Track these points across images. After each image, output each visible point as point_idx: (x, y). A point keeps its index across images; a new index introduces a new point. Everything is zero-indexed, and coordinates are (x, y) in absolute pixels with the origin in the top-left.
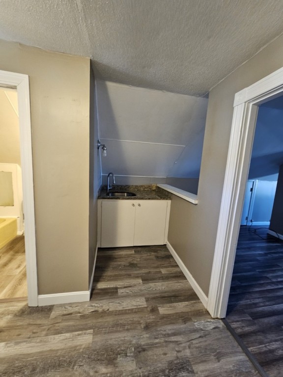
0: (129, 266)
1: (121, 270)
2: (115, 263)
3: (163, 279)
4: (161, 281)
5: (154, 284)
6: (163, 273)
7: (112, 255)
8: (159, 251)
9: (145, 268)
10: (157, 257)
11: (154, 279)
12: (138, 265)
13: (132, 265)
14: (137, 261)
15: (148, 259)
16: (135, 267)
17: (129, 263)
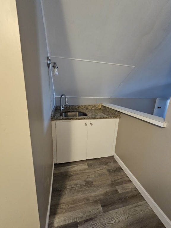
0: (85, 186)
1: (79, 192)
2: (72, 182)
3: (122, 202)
4: (121, 205)
5: (115, 211)
6: (120, 192)
7: (68, 172)
8: (108, 164)
9: (101, 187)
10: (109, 171)
11: (113, 203)
12: (94, 184)
13: (88, 184)
14: (92, 178)
15: (102, 174)
16: (91, 187)
17: (85, 181)
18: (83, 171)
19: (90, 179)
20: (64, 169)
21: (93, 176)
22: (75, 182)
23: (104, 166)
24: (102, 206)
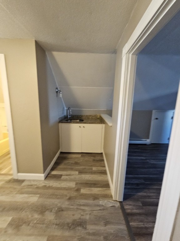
0: (74, 164)
4: (90, 174)
5: (85, 175)
6: (93, 170)
7: (67, 157)
8: (96, 157)
9: (83, 166)
10: (94, 160)
11: (86, 173)
12: (80, 164)
15: (88, 161)
16: (77, 165)
17: (75, 162)
18: (76, 158)
19: (79, 162)
20: (65, 155)
21: (81, 161)
22: (69, 162)
23: (92, 158)
24: (79, 172)
